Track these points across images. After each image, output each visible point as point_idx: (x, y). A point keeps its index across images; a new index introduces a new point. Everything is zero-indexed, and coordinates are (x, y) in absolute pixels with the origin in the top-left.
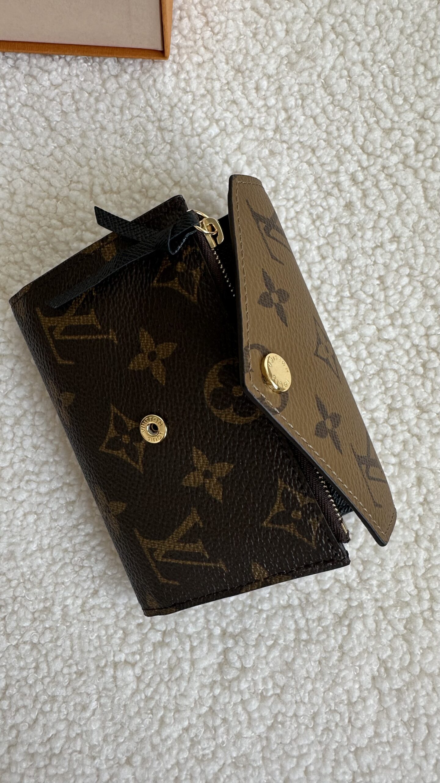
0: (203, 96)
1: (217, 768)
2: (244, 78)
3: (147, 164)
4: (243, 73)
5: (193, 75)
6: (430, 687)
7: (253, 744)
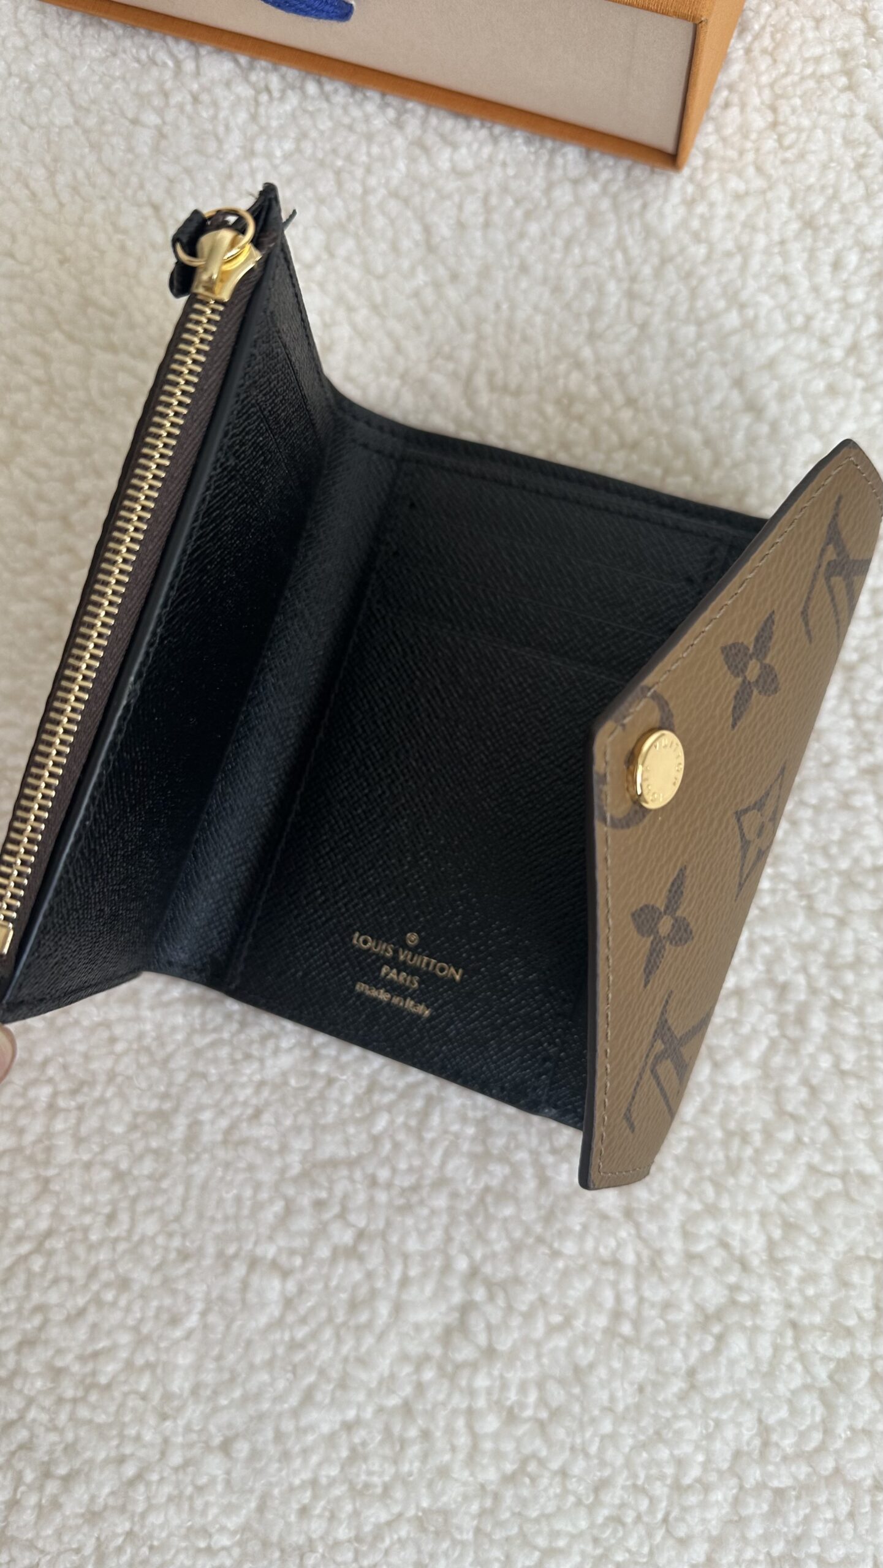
0: (729, 255)
1: (384, 1517)
2: (815, 241)
3: (587, 353)
4: (816, 230)
5: (721, 212)
6: (844, 1509)
7: (466, 1498)
